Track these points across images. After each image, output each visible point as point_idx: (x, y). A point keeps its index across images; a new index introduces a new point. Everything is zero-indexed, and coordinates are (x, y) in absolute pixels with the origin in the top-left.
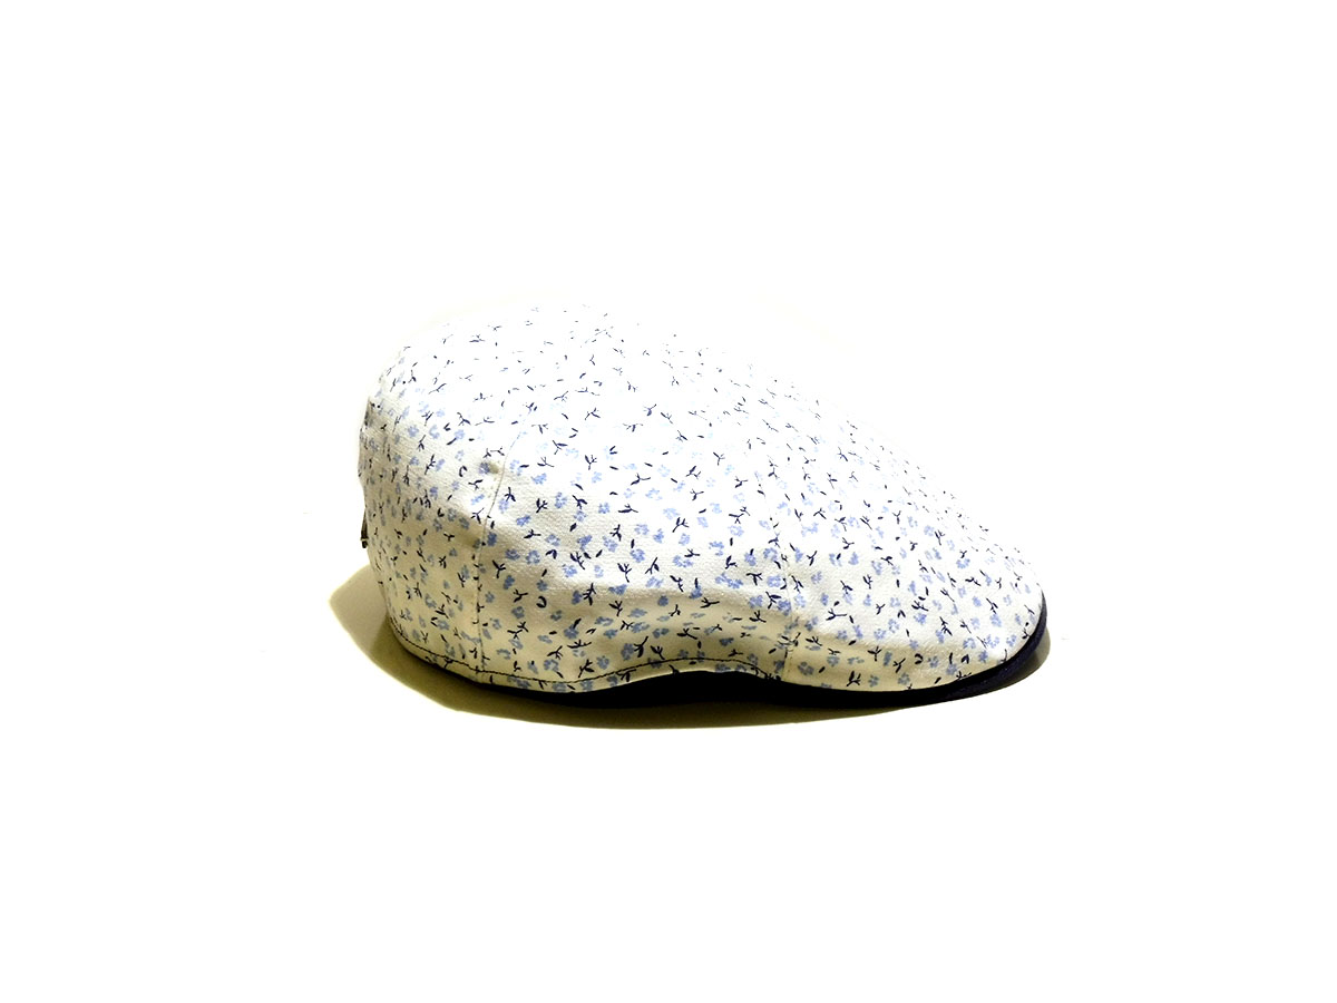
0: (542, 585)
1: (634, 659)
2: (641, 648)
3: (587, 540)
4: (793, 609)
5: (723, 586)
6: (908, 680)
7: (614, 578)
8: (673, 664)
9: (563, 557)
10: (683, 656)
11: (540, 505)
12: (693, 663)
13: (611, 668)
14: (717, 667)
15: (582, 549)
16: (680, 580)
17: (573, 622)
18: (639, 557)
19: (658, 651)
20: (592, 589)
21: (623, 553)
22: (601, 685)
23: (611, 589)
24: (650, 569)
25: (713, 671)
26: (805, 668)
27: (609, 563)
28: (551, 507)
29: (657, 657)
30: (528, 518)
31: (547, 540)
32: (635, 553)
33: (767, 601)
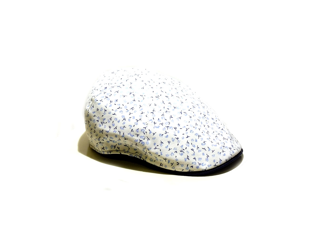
0: (95, 128)
1: (113, 149)
2: (115, 146)
3: (105, 119)
4: (145, 144)
5: (129, 136)
6: (175, 168)
7: (107, 129)
8: (120, 151)
9: (100, 122)
10: (124, 151)
11: (98, 110)
12: (125, 153)
13: (108, 150)
14: (130, 155)
15: (103, 121)
16: (120, 132)
17: (99, 137)
18: (113, 125)
19: (119, 148)
20: (103, 131)
21: (110, 124)
22: (106, 153)
23: (106, 131)
24: (115, 128)
25: (129, 155)
26: (151, 160)
27: (108, 125)
28: (99, 110)
29: (118, 149)
30: (95, 112)
31: (97, 118)
32: (113, 124)
33: (139, 141)
